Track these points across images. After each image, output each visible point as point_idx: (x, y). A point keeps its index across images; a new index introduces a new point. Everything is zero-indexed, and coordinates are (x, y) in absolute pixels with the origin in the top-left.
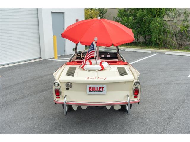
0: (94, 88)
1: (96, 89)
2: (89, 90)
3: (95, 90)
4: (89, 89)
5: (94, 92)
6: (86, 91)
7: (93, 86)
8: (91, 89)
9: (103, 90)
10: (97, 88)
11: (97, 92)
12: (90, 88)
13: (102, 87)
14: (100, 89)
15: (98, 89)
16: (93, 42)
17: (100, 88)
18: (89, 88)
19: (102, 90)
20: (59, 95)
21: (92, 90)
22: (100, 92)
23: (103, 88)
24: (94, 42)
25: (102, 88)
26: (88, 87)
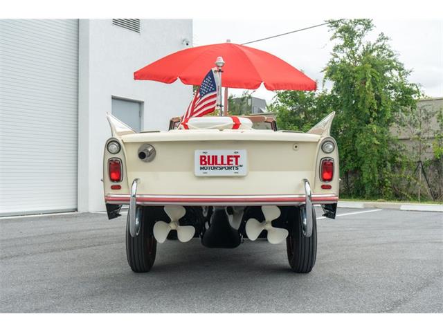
0: (213, 156)
1: (219, 161)
2: (201, 164)
3: (216, 164)
4: (201, 161)
5: (215, 168)
6: (192, 169)
7: (211, 152)
8: (207, 160)
9: (237, 164)
10: (222, 157)
11: (222, 169)
12: (205, 157)
13: (235, 156)
14: (229, 161)
15: (225, 161)
16: (213, 70)
17: (229, 157)
18: (201, 157)
19: (234, 162)
20: (118, 180)
21: (209, 164)
22: (229, 168)
23: (237, 157)
24: (216, 69)
25: (234, 159)
26: (198, 153)
